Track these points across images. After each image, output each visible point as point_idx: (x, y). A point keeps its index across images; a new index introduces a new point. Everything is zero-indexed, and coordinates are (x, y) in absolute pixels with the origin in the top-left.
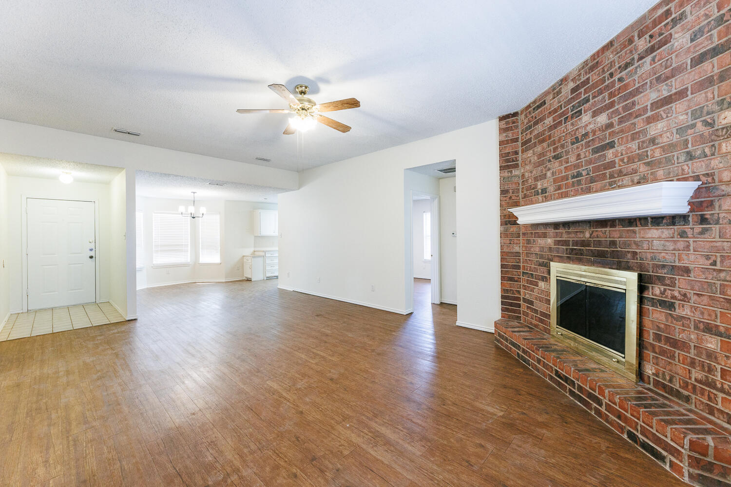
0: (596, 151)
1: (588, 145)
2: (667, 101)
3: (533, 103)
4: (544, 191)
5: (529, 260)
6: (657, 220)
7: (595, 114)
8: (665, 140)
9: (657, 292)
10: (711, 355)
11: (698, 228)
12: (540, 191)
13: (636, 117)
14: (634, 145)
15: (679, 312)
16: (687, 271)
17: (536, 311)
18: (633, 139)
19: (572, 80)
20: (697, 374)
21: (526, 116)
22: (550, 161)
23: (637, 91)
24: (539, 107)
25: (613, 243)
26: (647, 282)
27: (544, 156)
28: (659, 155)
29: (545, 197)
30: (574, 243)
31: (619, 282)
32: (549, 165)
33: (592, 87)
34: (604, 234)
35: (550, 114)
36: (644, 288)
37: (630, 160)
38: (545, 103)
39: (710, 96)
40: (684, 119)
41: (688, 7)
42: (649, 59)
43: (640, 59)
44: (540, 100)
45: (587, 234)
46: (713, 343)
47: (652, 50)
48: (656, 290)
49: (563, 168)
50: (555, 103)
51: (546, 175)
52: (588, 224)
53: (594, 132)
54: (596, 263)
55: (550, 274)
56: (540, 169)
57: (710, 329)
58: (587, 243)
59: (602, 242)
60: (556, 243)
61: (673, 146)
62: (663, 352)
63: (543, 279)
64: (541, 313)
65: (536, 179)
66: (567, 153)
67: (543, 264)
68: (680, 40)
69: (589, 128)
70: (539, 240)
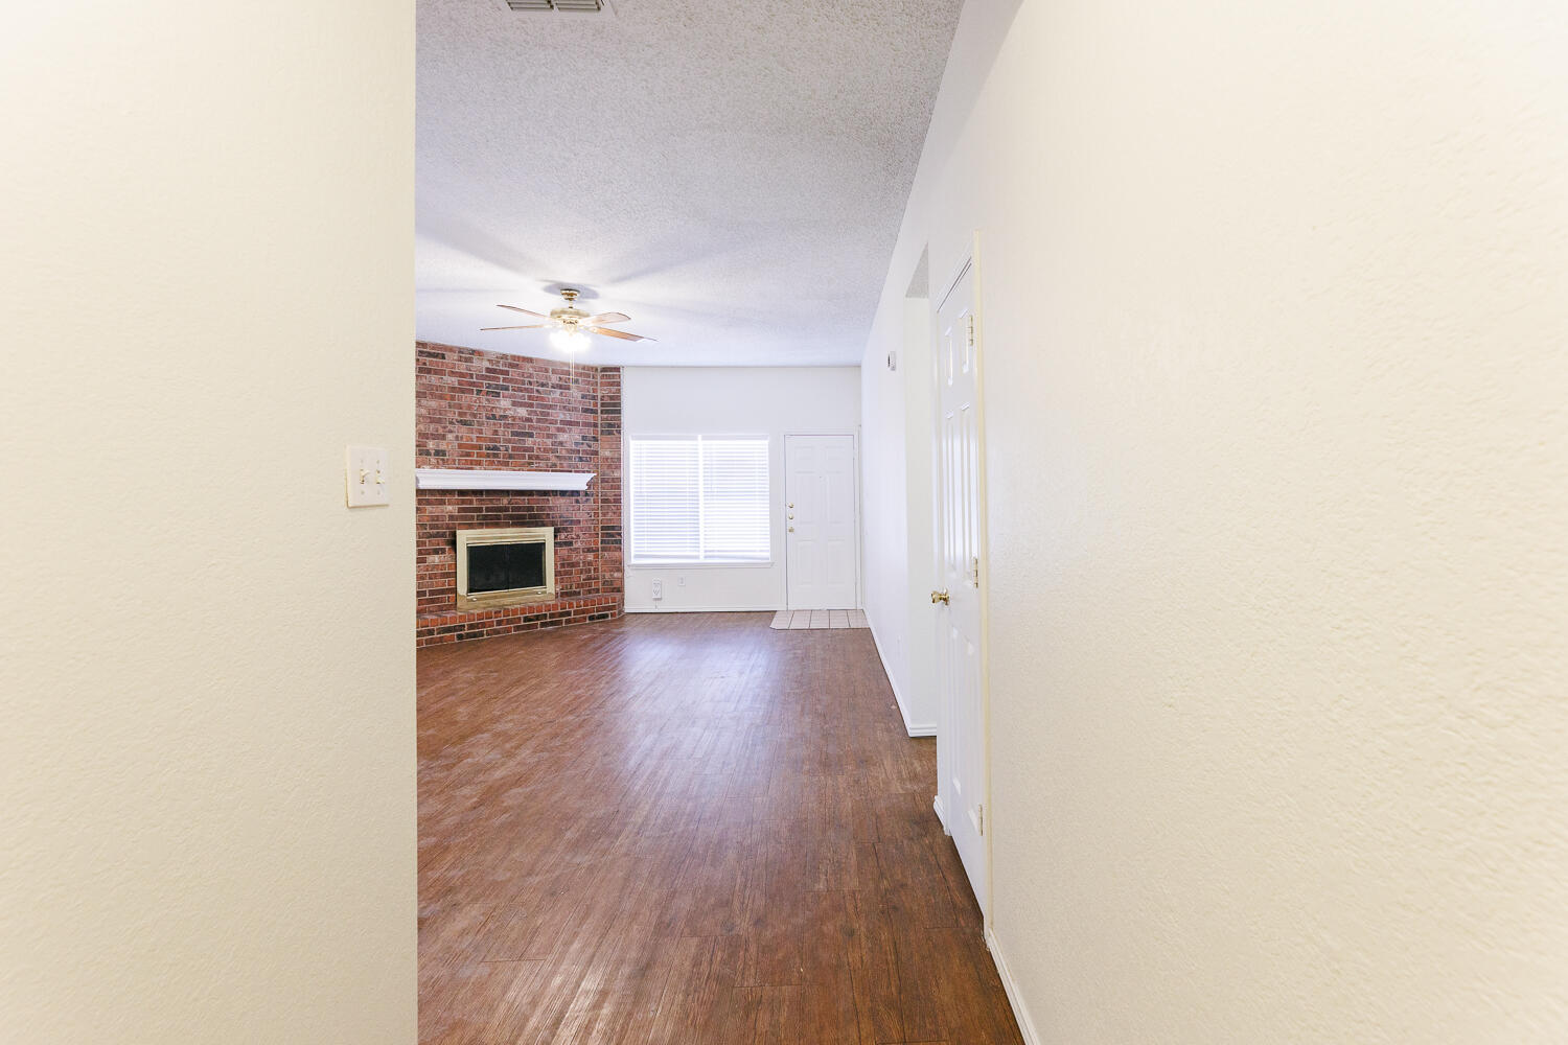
0: (513, 434)
1: (507, 426)
2: (570, 423)
4: (439, 453)
6: (563, 493)
7: (514, 404)
8: (568, 446)
9: (563, 537)
10: (590, 564)
11: (584, 498)
12: (433, 452)
13: (550, 424)
14: (549, 441)
15: (575, 546)
16: (579, 522)
18: (548, 437)
19: (488, 360)
20: (583, 577)
22: (451, 423)
23: (550, 407)
24: (430, 355)
25: (532, 509)
26: (557, 531)
27: (441, 414)
28: (564, 453)
29: (443, 460)
30: (488, 509)
31: (539, 536)
32: (450, 427)
33: (511, 381)
34: (524, 501)
35: (453, 373)
36: (555, 537)
37: (546, 450)
38: (444, 358)
39: (590, 432)
40: (578, 438)
41: (580, 379)
42: (559, 391)
43: (553, 387)
44: (433, 348)
45: (505, 501)
46: (590, 557)
47: (561, 387)
48: (563, 536)
49: (474, 436)
50: (462, 367)
51: (444, 436)
52: (506, 493)
53: (514, 418)
54: (515, 525)
55: (453, 543)
56: (432, 426)
57: (589, 550)
58: (506, 509)
59: (525, 508)
60: (460, 510)
61: (573, 451)
62: (566, 573)
63: (436, 552)
64: (432, 593)
65: (423, 435)
66: (481, 424)
67: (437, 535)
68: (576, 393)
69: (509, 413)
70: (429, 508)
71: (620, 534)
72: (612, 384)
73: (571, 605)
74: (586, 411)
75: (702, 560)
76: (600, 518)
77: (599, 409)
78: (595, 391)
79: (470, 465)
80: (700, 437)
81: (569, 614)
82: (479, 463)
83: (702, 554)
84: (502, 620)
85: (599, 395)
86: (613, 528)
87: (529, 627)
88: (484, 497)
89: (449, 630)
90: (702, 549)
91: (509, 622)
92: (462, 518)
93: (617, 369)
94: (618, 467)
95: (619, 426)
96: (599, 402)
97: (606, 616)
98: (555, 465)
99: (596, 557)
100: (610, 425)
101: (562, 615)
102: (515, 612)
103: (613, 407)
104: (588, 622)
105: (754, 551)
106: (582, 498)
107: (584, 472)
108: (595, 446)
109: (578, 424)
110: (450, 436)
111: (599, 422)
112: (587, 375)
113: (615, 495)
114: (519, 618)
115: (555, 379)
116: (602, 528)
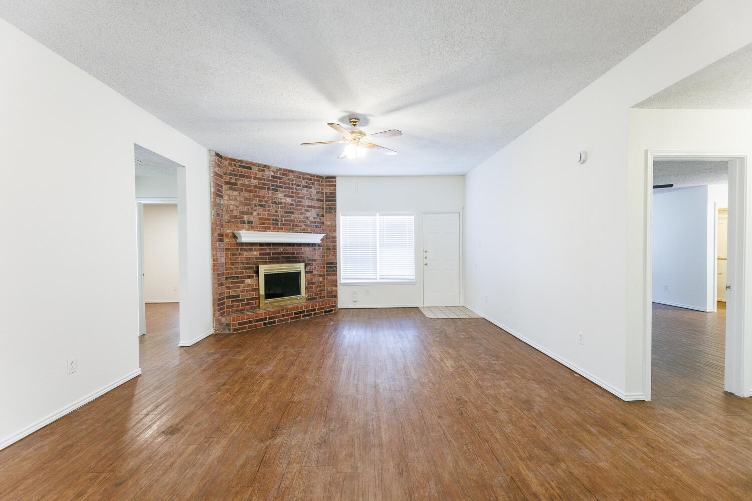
0: (285, 212)
1: (282, 208)
2: (311, 207)
3: (239, 161)
4: (250, 222)
5: (235, 267)
6: (308, 245)
7: (285, 196)
8: (311, 219)
9: (308, 269)
10: (321, 283)
11: (318, 248)
12: (246, 222)
13: (302, 207)
14: (301, 217)
15: (314, 273)
16: (316, 260)
17: (243, 300)
18: (301, 214)
19: (273, 171)
20: (318, 290)
21: (230, 165)
22: (255, 206)
23: (302, 198)
24: (244, 167)
25: (293, 253)
26: (306, 265)
27: (250, 201)
28: (309, 223)
29: (252, 226)
30: (273, 254)
31: (298, 268)
32: (254, 208)
33: (284, 183)
34: (290, 249)
35: (255, 178)
36: (305, 268)
37: (300, 221)
38: (251, 169)
39: (320, 212)
40: (315, 215)
41: (316, 183)
42: (306, 189)
43: (303, 187)
44: (246, 163)
45: (281, 249)
46: (321, 279)
47: (306, 187)
48: (308, 268)
49: (266, 213)
50: (260, 175)
51: (252, 213)
52: (282, 244)
53: (285, 204)
54: (286, 262)
55: (257, 272)
56: (246, 207)
57: (321, 275)
58: (282, 254)
59: (289, 253)
60: (261, 254)
61: (312, 222)
62: (311, 288)
63: (249, 277)
64: (248, 300)
65: (242, 213)
66: (269, 207)
67: (249, 268)
68: (314, 191)
69: (283, 201)
70: (245, 253)
71: (336, 267)
72: (331, 186)
73: (316, 306)
74: (318, 200)
75: (378, 281)
76: (325, 258)
77: (324, 199)
78: (322, 189)
79: (265, 229)
80: (378, 214)
81: (315, 310)
82: (269, 228)
83: (378, 277)
84: (284, 314)
85: (325, 192)
86: (332, 263)
87: (297, 317)
88: (271, 247)
89: (259, 320)
90: (378, 274)
91: (288, 315)
92: (261, 258)
93: (334, 178)
94: (335, 231)
95: (335, 209)
96: (325, 195)
97: (331, 311)
98: (304, 230)
99: (324, 279)
100: (330, 208)
101: (312, 310)
102: (290, 309)
103: (331, 198)
104: (324, 314)
105: (406, 275)
106: (317, 248)
107: (317, 233)
108: (323, 219)
109: (314, 207)
110: (255, 213)
111: (325, 206)
112: (319, 181)
113: (333, 246)
114: (292, 313)
115: (304, 183)
116: (327, 264)
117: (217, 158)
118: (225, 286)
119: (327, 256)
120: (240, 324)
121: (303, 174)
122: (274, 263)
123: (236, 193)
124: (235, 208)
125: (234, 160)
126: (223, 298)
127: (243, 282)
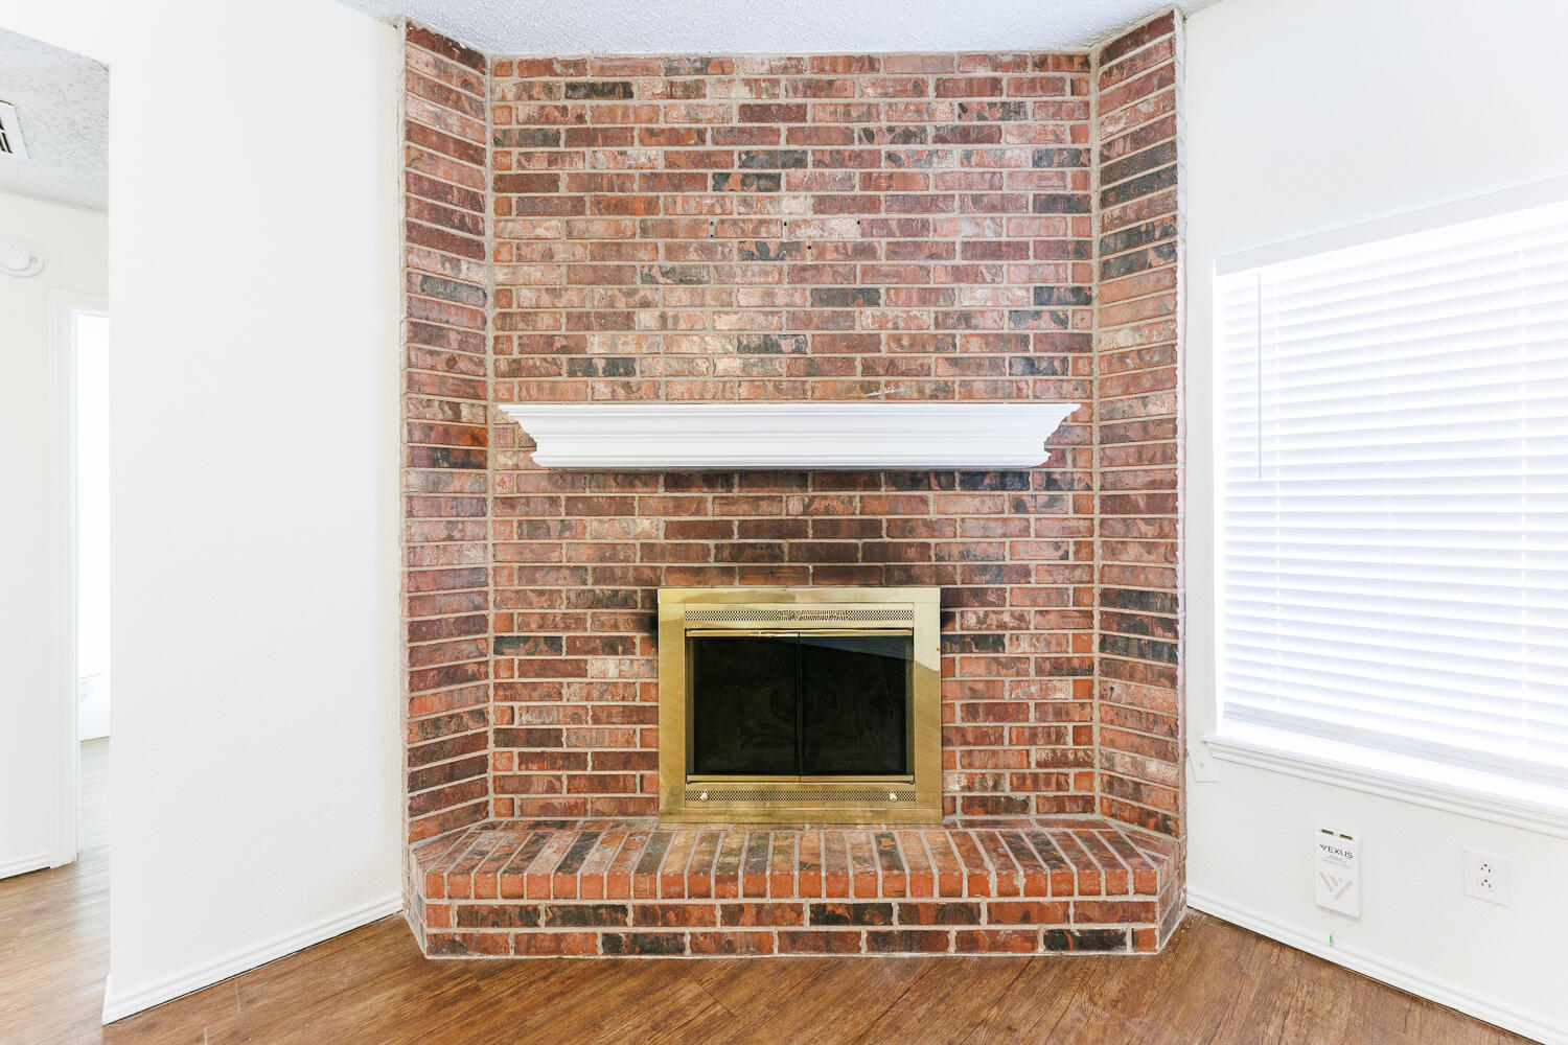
1: (798, 274)
2: (995, 250)
3: (567, 64)
4: (619, 367)
5: (541, 593)
6: (972, 478)
7: (822, 205)
8: (988, 324)
9: (972, 620)
10: (1061, 712)
11: (1043, 496)
12: (600, 364)
13: (932, 256)
14: (926, 315)
15: (1010, 651)
16: (1024, 572)
17: (577, 760)
18: (924, 301)
19: (747, 82)
20: (1038, 752)
21: (526, 91)
22: (649, 279)
23: (931, 204)
24: (594, 91)
25: (871, 528)
26: (950, 604)
27: (620, 256)
28: (976, 350)
29: (627, 386)
30: (746, 529)
31: (896, 615)
32: (645, 291)
33: (813, 135)
34: (848, 504)
35: (652, 135)
36: (946, 619)
37: (917, 344)
38: (628, 94)
39: (1062, 274)
40: (1023, 296)
41: (1029, 102)
42: (958, 150)
43: (939, 139)
44: (603, 71)
45: (793, 504)
46: (1063, 690)
47: (964, 136)
48: (969, 619)
50: (676, 115)
51: (629, 317)
52: (798, 477)
53: (820, 249)
54: (825, 576)
55: (650, 624)
56: (600, 290)
57: (1059, 668)
58: (795, 529)
60: (673, 530)
61: (1004, 341)
62: (982, 737)
63: (611, 647)
64: (601, 760)
65: (579, 320)
66: (724, 276)
67: (611, 601)
68: (1015, 149)
69: (805, 235)
70: (593, 523)
71: (1170, 626)
72: (1144, 87)
73: (979, 885)
74: (1047, 204)
76: (1098, 562)
77: (1095, 189)
78: (1078, 134)
81: (969, 914)
84: (741, 907)
85: (1095, 144)
86: (1142, 599)
87: (828, 943)
88: (736, 492)
89: (579, 916)
91: (762, 915)
92: (676, 552)
93: (1162, 26)
94: (1166, 381)
95: (1169, 231)
96: (1095, 169)
97: (1113, 940)
99: (1083, 691)
100: (1134, 237)
101: (944, 914)
102: (783, 885)
103: (1142, 171)
104: (1041, 951)
106: (1034, 495)
108: (1081, 320)
109: (1018, 250)
110: (644, 317)
111: (1096, 235)
112: (1056, 87)
113: (1152, 484)
114: (797, 909)
115: (945, 112)
116: (1107, 597)
117: (425, 55)
118: (491, 680)
119: (1112, 550)
120: (468, 916)
121: (944, 61)
122: (746, 576)
123: (549, 227)
124: (546, 299)
125: (546, 66)
126: (479, 741)
127: (580, 670)
